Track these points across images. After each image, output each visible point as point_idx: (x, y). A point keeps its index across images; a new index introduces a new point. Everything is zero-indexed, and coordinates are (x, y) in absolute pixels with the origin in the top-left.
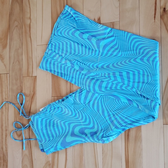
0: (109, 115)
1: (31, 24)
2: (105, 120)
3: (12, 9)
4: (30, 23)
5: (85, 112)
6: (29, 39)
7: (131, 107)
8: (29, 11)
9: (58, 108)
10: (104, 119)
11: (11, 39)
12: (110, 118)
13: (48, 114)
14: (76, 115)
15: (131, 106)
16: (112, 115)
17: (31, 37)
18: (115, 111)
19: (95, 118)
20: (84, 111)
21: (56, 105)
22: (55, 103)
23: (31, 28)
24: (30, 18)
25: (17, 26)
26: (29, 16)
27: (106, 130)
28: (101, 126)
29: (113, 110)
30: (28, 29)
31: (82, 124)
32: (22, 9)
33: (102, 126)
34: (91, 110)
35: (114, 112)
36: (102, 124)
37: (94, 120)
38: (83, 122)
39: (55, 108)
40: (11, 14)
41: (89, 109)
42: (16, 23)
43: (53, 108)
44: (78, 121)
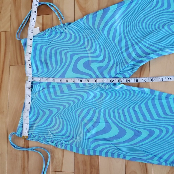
0: (127, 45)
2: (120, 52)
5: (96, 41)
7: (156, 33)
9: (61, 33)
10: (120, 50)
12: (127, 49)
13: (46, 39)
14: (84, 43)
15: (157, 31)
16: (131, 45)
18: (136, 39)
19: (107, 49)
20: (95, 39)
21: (59, 28)
22: (58, 27)
27: (119, 64)
28: (113, 58)
29: (134, 38)
31: (89, 55)
33: (115, 59)
34: (104, 37)
35: (134, 40)
36: (115, 57)
37: (107, 51)
38: (91, 53)
39: (56, 33)
41: (103, 37)
43: (54, 33)
44: (85, 51)
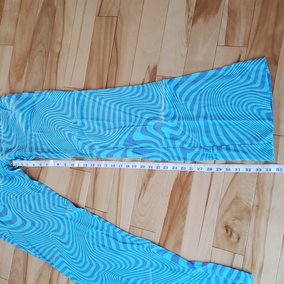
1: (61, 53)
3: (38, 23)
4: (60, 51)
6: (54, 75)
8: (61, 32)
11: (30, 69)
17: (58, 72)
23: (60, 60)
24: (61, 44)
25: (41, 51)
26: (60, 39)
30: (55, 59)
32: (52, 28)
40: (36, 32)
42: (41, 47)
